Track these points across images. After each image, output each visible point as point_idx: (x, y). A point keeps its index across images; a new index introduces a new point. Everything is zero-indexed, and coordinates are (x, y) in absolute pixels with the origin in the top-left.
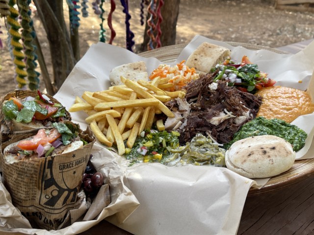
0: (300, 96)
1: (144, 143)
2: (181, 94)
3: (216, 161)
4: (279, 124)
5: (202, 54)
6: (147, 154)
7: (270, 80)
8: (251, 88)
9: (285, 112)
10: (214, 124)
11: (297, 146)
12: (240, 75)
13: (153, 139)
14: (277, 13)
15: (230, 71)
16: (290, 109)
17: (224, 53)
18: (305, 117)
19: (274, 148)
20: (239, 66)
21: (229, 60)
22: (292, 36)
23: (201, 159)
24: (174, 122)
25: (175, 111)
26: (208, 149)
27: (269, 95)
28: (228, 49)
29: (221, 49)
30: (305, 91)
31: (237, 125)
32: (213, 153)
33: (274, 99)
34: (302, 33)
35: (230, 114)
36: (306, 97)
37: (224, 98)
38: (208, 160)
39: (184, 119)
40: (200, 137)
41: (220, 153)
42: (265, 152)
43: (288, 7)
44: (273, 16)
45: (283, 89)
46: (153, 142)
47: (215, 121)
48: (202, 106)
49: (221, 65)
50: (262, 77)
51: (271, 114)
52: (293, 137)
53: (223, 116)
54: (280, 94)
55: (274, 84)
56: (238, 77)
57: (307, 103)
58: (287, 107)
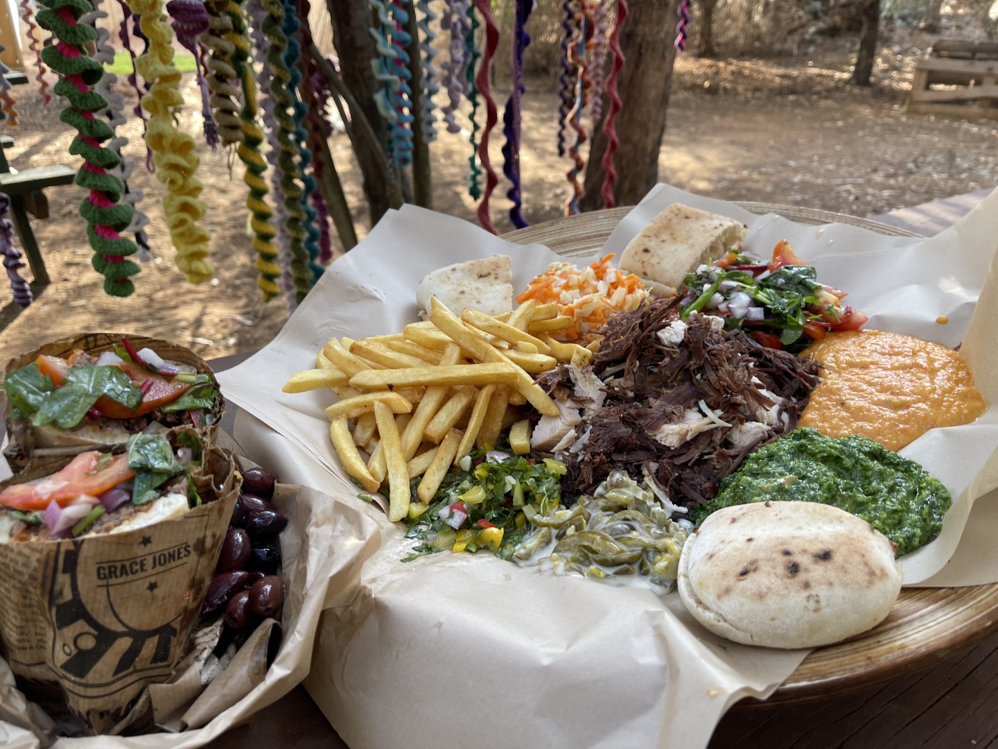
0: (936, 365)
1: (463, 492)
2: (578, 352)
3: (654, 564)
4: (862, 456)
5: (664, 236)
6: (466, 525)
7: (848, 311)
8: (790, 337)
9: (888, 413)
10: (667, 444)
11: (914, 535)
12: (761, 296)
13: (488, 480)
14: (911, 122)
15: (733, 284)
16: (905, 405)
17: (725, 233)
18: (947, 434)
19: (825, 556)
20: (763, 269)
21: (736, 252)
22: (944, 176)
23: (610, 556)
24: (557, 432)
25: (562, 401)
26: (636, 525)
27: (843, 358)
28: (736, 222)
29: (716, 222)
30: (956, 349)
31: (732, 452)
32: (647, 540)
33: (857, 370)
34: (970, 169)
35: (714, 416)
36: (958, 369)
37: (701, 369)
38: (630, 562)
39: (584, 422)
40: (618, 485)
41: (668, 541)
42: (794, 569)
43: (938, 108)
44: (900, 129)
45: (886, 340)
46: (486, 491)
47: (670, 434)
48: (638, 390)
49: (712, 268)
50: (827, 302)
51: (842, 419)
52: (901, 503)
53: (693, 422)
54: (876, 357)
55: (862, 323)
56: (756, 303)
57: (961, 388)
58: (895, 399)
